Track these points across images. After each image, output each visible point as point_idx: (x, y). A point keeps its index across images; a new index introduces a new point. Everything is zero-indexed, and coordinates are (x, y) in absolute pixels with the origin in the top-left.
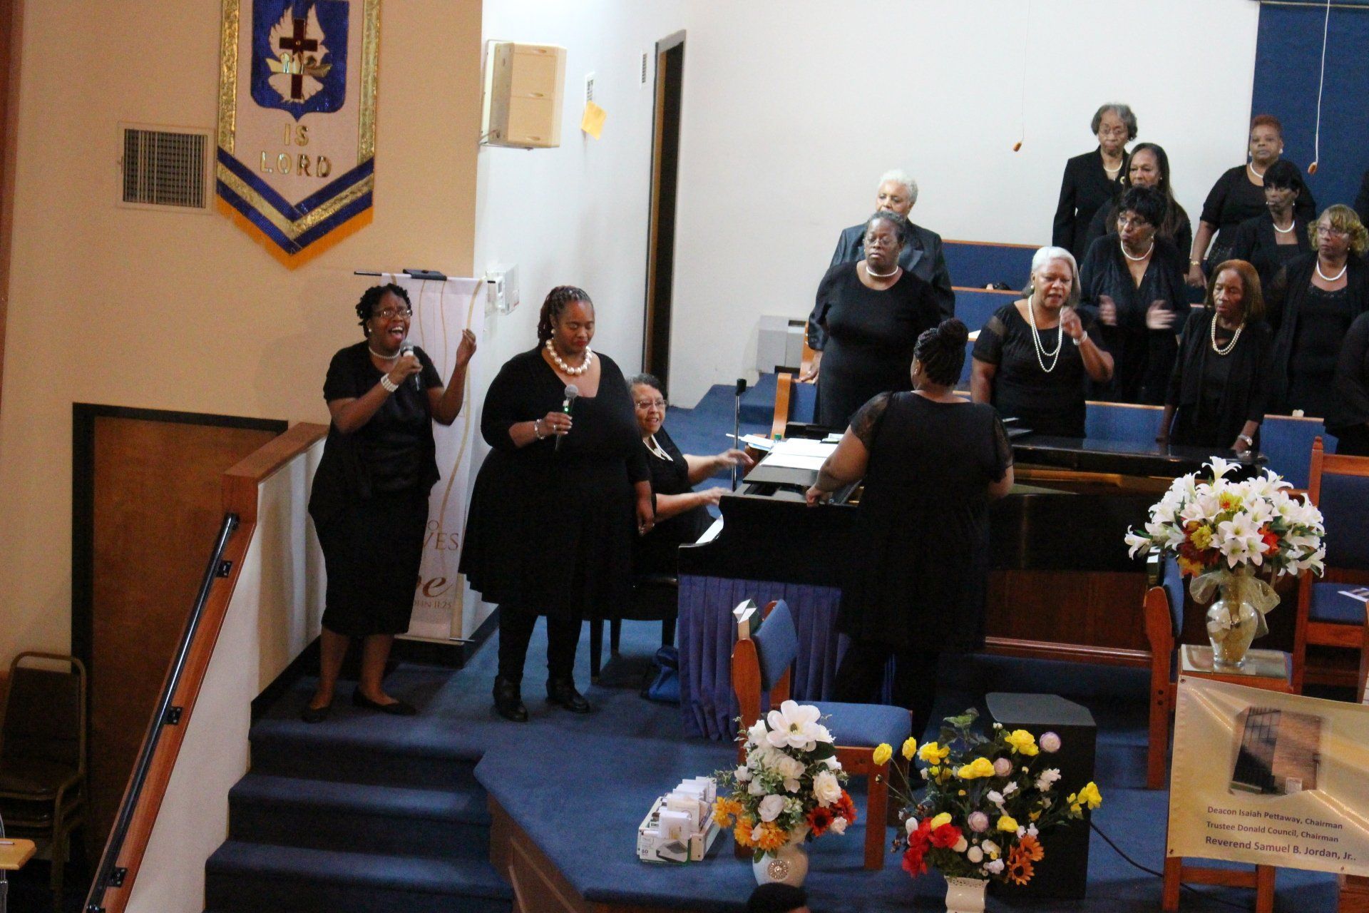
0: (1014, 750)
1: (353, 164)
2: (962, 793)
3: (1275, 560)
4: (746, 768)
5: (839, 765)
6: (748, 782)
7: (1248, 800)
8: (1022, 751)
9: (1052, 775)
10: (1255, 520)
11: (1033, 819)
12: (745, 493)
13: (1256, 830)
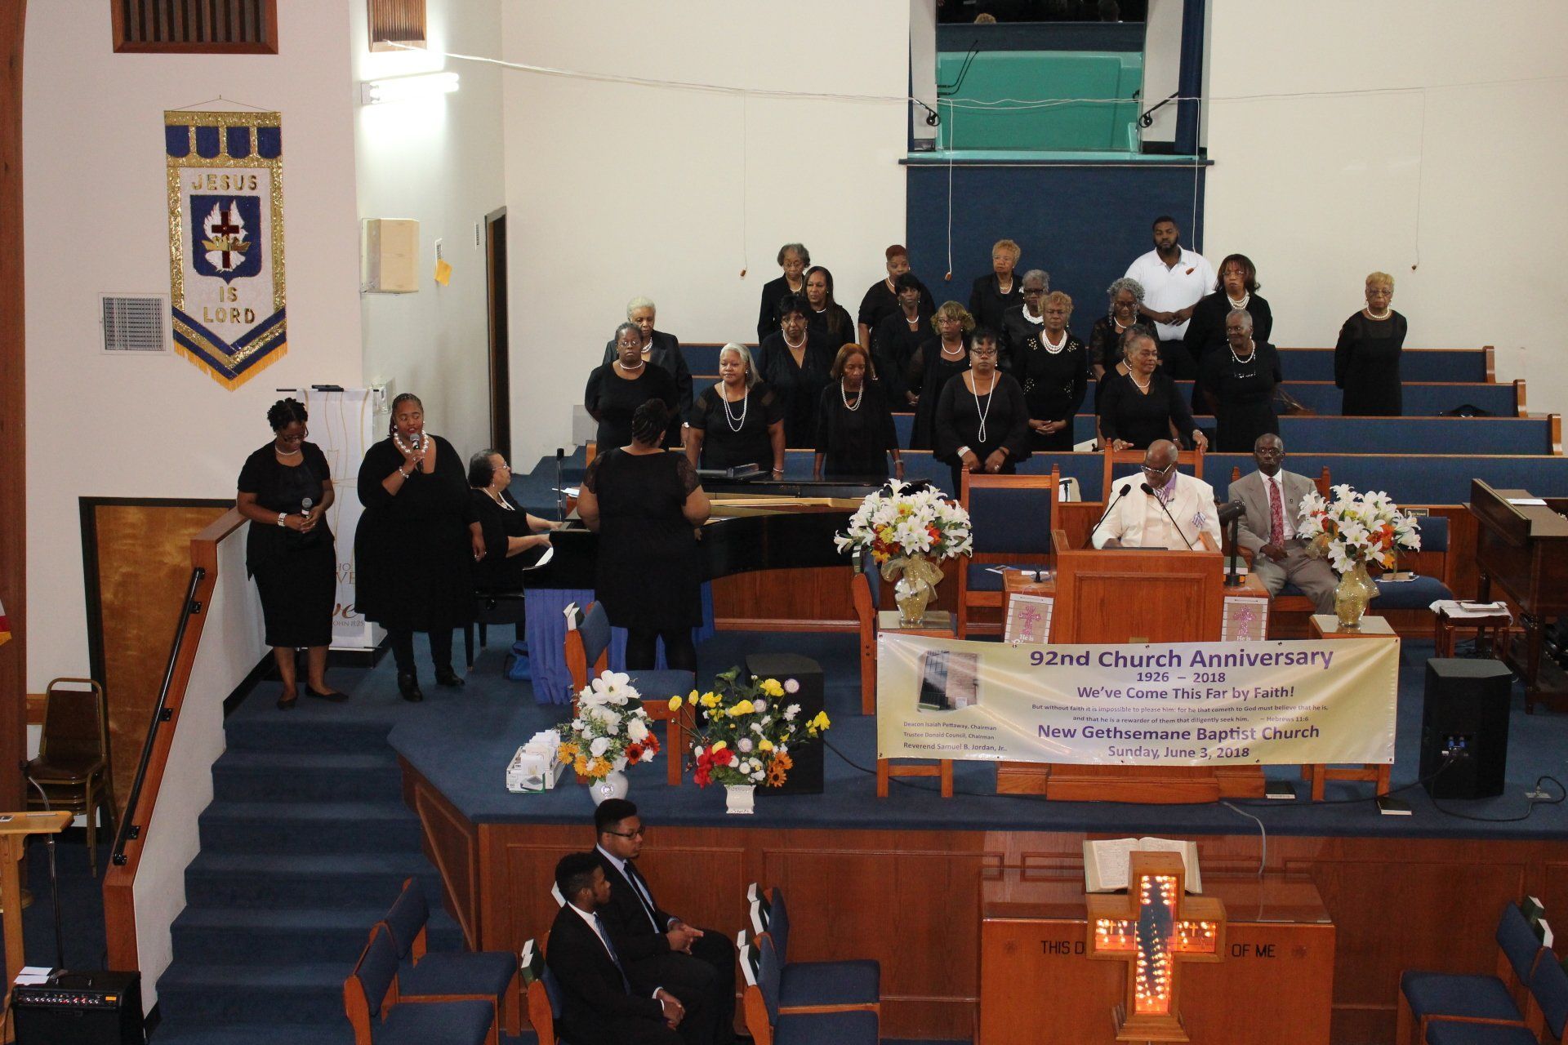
0: (767, 694)
1: (270, 312)
2: (732, 726)
3: (938, 547)
4: (580, 720)
5: (645, 714)
6: (581, 731)
7: (933, 715)
8: (773, 694)
9: (793, 710)
10: (922, 520)
11: (784, 740)
12: (568, 528)
13: (938, 736)
